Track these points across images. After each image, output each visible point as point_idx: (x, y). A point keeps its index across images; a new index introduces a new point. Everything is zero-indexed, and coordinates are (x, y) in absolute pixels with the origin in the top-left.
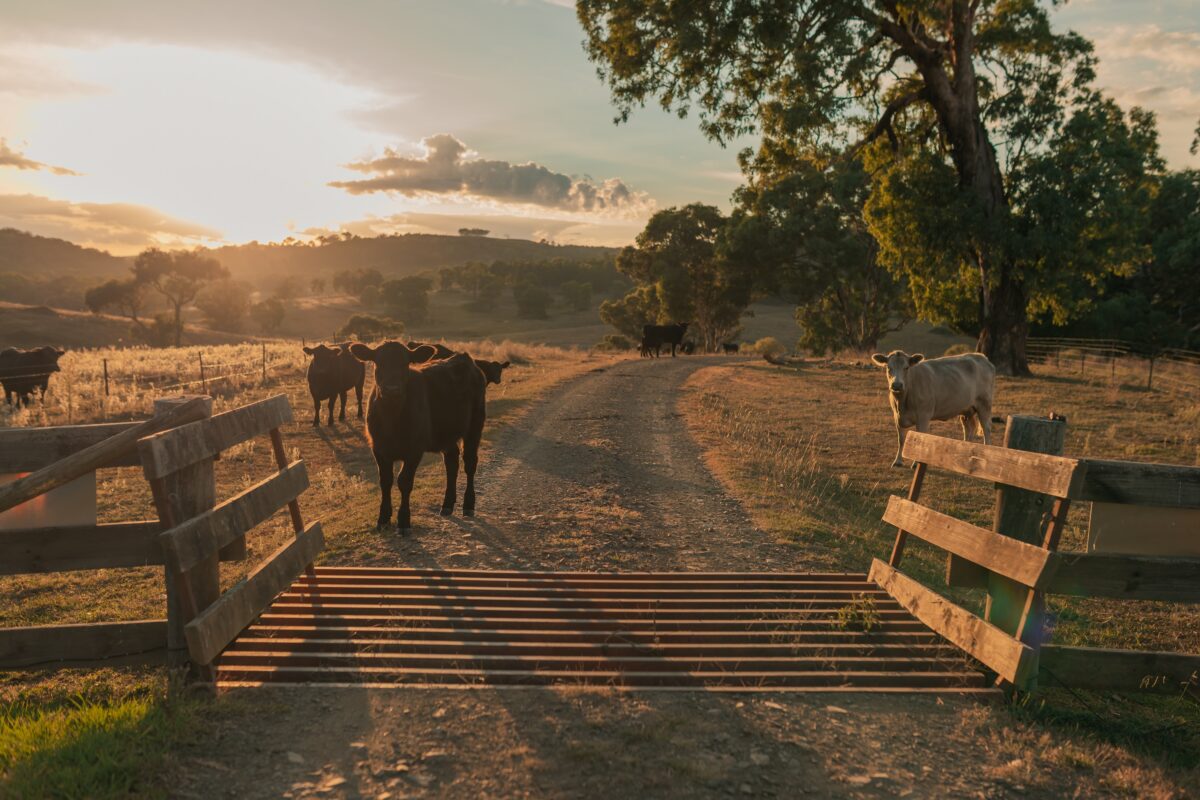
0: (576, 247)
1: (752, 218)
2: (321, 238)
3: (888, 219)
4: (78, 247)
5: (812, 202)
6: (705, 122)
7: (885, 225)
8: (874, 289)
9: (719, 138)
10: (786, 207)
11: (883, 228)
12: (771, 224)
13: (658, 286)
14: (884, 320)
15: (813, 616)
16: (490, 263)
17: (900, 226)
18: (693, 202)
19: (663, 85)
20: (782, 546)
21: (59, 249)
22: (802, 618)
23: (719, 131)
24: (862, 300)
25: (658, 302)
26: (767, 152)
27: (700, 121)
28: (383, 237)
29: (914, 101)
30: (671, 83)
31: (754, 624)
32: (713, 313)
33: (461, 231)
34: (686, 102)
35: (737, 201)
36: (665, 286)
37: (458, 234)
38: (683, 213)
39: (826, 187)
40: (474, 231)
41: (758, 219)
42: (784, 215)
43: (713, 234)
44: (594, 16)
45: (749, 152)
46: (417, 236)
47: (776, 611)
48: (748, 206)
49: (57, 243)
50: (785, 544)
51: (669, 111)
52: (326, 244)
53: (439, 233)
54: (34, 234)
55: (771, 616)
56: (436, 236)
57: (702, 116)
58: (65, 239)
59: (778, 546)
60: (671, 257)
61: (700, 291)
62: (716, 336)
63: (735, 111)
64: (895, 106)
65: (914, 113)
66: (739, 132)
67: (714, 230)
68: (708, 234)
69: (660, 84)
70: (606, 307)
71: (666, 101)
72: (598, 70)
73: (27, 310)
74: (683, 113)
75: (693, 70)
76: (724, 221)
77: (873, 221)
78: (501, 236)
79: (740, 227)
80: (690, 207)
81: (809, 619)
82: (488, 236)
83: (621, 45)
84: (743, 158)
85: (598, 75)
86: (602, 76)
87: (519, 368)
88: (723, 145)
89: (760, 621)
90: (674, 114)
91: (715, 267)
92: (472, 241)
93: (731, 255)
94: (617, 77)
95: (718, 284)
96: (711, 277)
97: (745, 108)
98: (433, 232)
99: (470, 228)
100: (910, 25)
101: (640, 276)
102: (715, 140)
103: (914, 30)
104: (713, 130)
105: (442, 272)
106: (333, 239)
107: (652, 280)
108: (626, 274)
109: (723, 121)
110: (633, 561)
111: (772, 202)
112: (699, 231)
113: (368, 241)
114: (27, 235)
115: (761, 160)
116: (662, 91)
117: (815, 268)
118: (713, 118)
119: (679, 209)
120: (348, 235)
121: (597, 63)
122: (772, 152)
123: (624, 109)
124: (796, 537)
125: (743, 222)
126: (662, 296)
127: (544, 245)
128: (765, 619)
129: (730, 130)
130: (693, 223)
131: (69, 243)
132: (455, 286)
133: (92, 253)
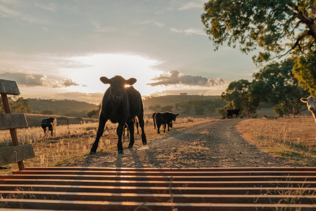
0: (211, 96)
1: (258, 82)
2: (145, 98)
3: (301, 72)
4: (88, 104)
5: (275, 75)
6: (241, 48)
7: (300, 73)
8: (297, 99)
9: (245, 52)
10: (268, 78)
11: (300, 75)
12: (263, 83)
13: (232, 102)
14: (300, 108)
15: (306, 192)
16: (188, 101)
17: (305, 73)
18: (241, 79)
19: (228, 39)
20: (276, 158)
21: (84, 104)
22: (298, 194)
23: (245, 50)
24: (293, 102)
25: (232, 107)
26: (261, 56)
27: (240, 48)
28: (161, 97)
29: (306, 35)
30: (230, 38)
31: (260, 198)
32: (249, 109)
33: (181, 94)
34: (235, 43)
35: (253, 77)
36: (235, 102)
37: (179, 94)
38: (238, 82)
39: (279, 71)
40: (184, 94)
41: (260, 81)
42: (267, 80)
43: (247, 87)
44: (206, 21)
45: (255, 57)
46: (169, 96)
47: (277, 188)
48: (257, 78)
49: (84, 103)
50: (277, 157)
51: (230, 46)
52: (147, 99)
53: (175, 95)
54: (79, 101)
55: (273, 192)
56: (174, 96)
57: (240, 46)
58: (86, 102)
59: (274, 158)
60: (236, 94)
61: (244, 103)
62: (250, 115)
63: (250, 44)
64: (300, 38)
65: (307, 40)
66: (252, 50)
67: (247, 86)
68: (246, 87)
69: (227, 38)
70: (219, 110)
71: (229, 44)
72: (209, 37)
73: (75, 119)
74: (234, 47)
75: (236, 33)
76: (250, 83)
77: (296, 73)
78: (191, 94)
79: (255, 84)
80: (240, 80)
81: (304, 194)
82: (187, 94)
83: (215, 28)
84: (253, 58)
85: (209, 39)
86: (210, 38)
87: (191, 122)
88: (247, 54)
89: (265, 196)
90: (232, 47)
91: (248, 96)
92: (184, 96)
93: (253, 92)
94: (214, 38)
95: (249, 101)
96: (247, 99)
97: (253, 43)
98: (173, 94)
99: (183, 93)
100: (303, 12)
101: (227, 100)
102: (244, 53)
103: (304, 14)
104: (244, 50)
105: (176, 104)
106: (148, 98)
107: (231, 100)
108: (223, 99)
109: (246, 47)
110: (194, 164)
111: (264, 76)
112: (243, 87)
113: (157, 98)
114: (77, 101)
115: (259, 59)
116: (228, 40)
117: (278, 94)
118: (244, 46)
119: (237, 81)
120: (152, 96)
121: (208, 36)
122: (262, 56)
123: (217, 47)
124: (283, 154)
125: (256, 82)
126: (234, 105)
127: (202, 96)
128: (269, 194)
129: (249, 50)
130: (241, 84)
131: (86, 103)
132: (179, 108)
133: (92, 105)
